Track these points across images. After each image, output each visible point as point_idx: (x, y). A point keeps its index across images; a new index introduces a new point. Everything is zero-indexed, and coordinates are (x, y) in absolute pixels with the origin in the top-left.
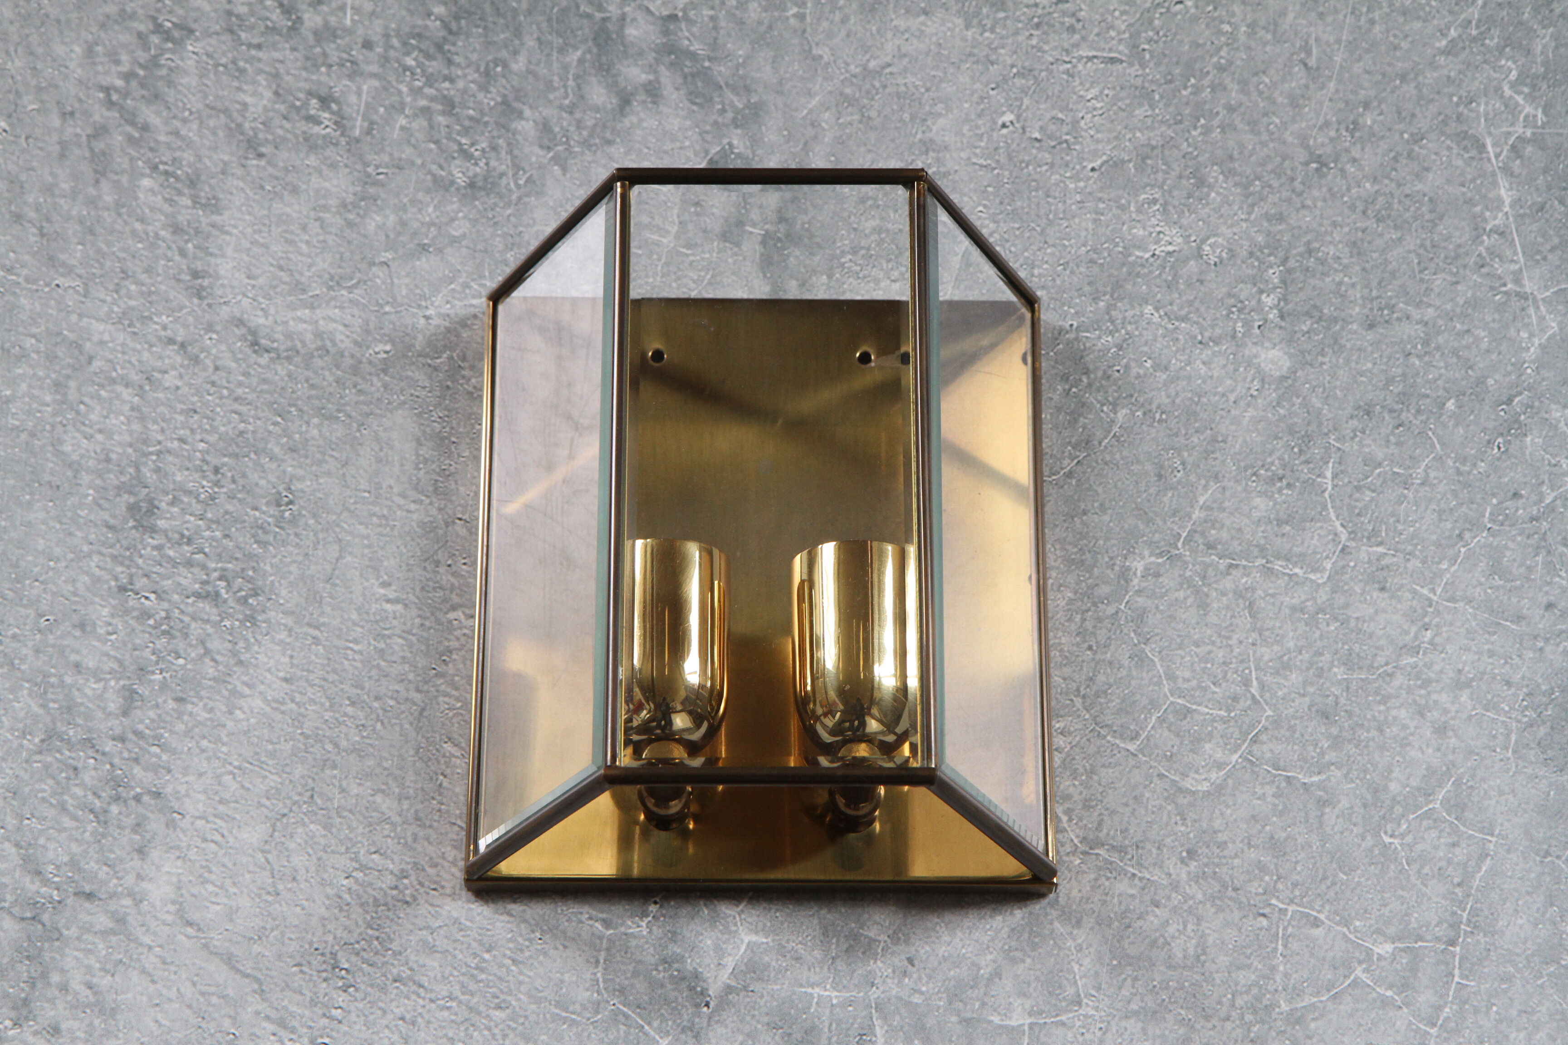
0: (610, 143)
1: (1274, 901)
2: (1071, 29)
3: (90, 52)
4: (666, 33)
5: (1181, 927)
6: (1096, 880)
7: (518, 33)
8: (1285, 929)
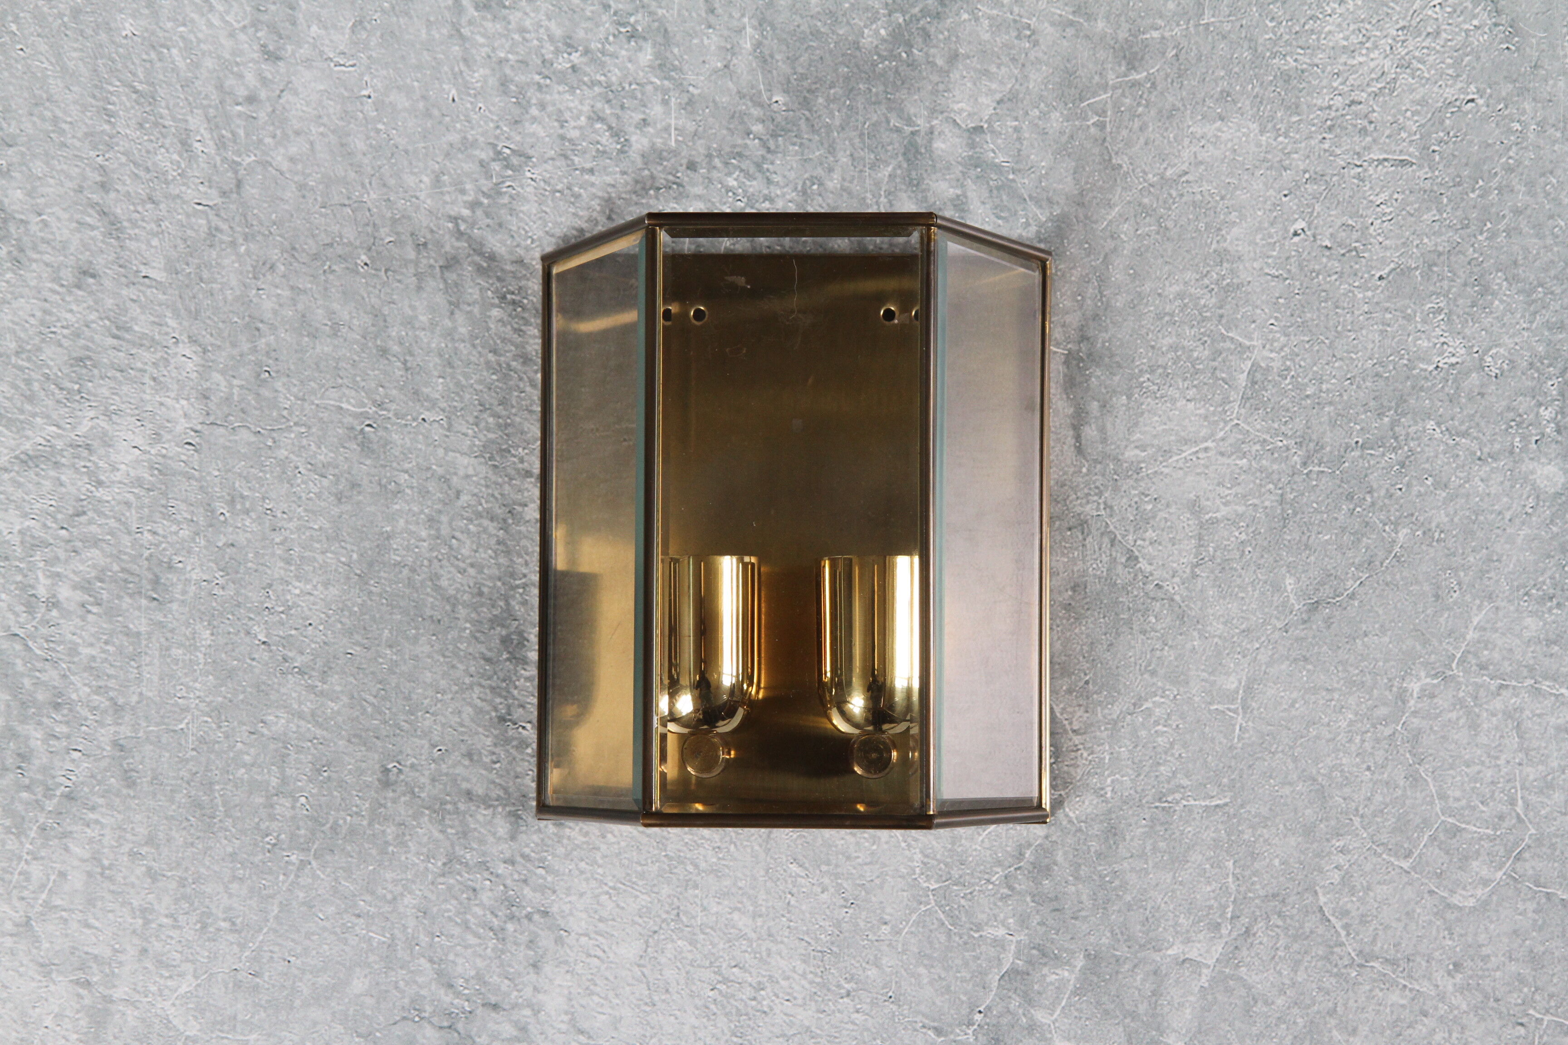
1: (1531, 1012)
2: (1363, 131)
3: (437, 182)
4: (972, 145)
5: (1446, 1035)
6: (1371, 991)
7: (832, 150)
8: (1541, 1037)
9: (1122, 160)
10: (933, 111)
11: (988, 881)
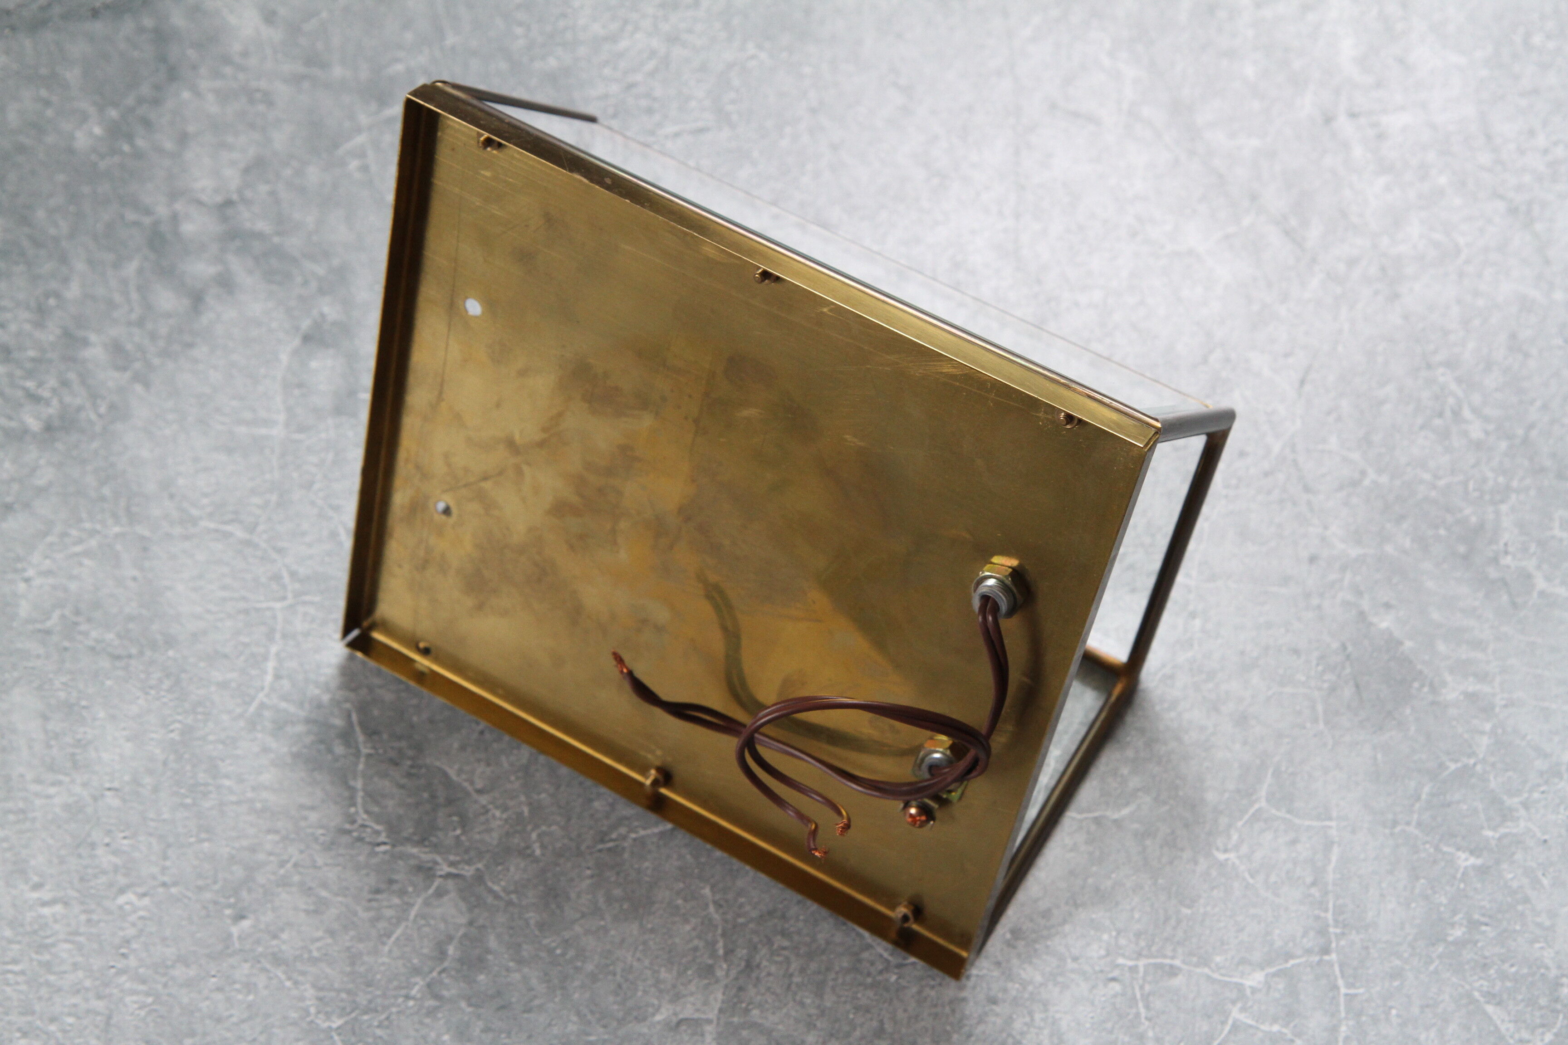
0: (190, 346)
1: (1121, 961)
4: (225, 219)
5: (1027, 1019)
6: (920, 992)
7: (64, 259)
8: (1142, 988)
10: (174, 195)
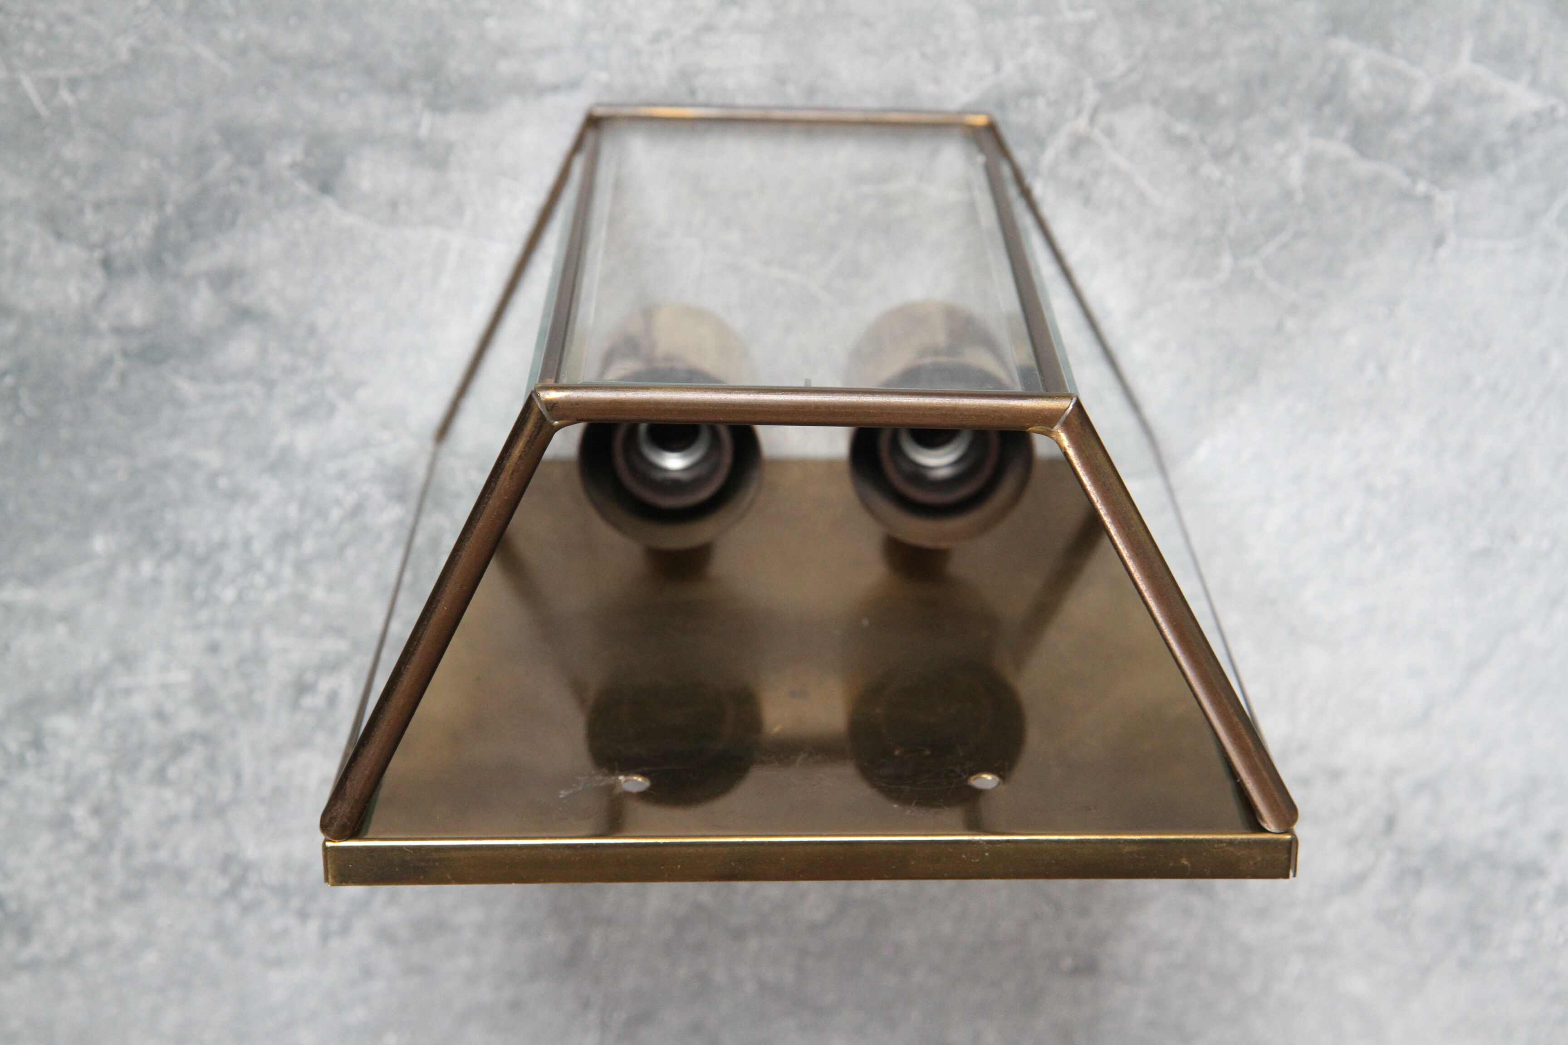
0: (312, 330)
4: (131, 270)
7: (165, 465)
9: (124, 46)
10: (87, 329)
11: (1221, 183)
